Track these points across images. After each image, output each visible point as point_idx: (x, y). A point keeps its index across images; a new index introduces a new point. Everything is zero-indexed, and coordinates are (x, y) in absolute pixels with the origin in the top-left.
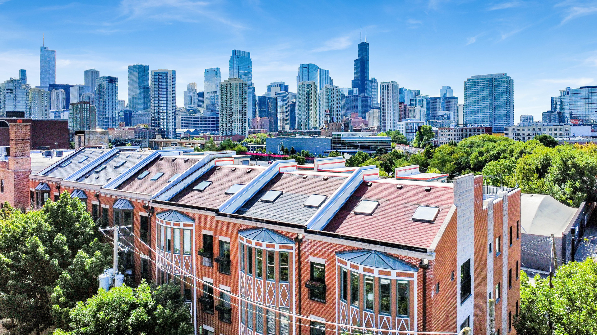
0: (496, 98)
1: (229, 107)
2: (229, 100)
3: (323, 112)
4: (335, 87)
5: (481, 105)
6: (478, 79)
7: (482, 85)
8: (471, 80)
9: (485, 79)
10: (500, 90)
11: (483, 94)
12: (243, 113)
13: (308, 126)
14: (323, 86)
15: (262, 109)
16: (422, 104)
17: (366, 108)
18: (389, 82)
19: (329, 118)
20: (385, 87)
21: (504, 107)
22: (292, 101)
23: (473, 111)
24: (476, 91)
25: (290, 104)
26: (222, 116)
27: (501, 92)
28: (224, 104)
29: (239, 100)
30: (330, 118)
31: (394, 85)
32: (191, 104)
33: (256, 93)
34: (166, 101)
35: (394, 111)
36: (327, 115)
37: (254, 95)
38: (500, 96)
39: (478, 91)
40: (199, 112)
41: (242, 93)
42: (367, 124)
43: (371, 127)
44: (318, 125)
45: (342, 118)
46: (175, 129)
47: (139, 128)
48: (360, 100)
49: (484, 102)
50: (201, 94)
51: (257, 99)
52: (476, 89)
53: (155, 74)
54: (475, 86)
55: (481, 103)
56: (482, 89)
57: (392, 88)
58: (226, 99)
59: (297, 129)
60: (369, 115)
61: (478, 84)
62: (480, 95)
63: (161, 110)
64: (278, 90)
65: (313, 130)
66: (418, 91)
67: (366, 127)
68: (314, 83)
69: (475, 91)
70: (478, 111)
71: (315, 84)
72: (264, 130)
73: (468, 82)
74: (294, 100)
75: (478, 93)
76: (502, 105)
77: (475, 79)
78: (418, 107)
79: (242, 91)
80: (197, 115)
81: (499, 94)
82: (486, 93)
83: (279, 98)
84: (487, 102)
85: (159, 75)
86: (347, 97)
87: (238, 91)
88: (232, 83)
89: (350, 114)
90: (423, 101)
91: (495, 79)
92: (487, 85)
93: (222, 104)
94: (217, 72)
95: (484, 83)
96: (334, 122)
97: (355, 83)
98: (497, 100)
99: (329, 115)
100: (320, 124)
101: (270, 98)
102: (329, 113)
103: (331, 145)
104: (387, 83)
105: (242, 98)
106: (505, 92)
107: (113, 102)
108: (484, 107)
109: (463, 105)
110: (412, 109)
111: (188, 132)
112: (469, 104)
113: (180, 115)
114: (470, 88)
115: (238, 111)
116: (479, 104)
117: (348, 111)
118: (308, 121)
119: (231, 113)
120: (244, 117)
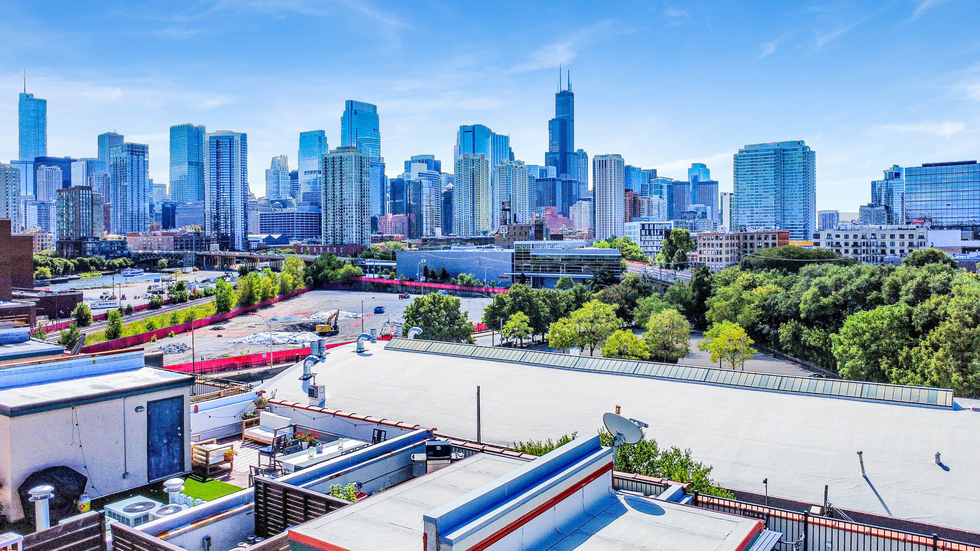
0: (786, 182)
1: (339, 196)
2: (338, 184)
3: (498, 206)
4: (519, 163)
5: (761, 195)
6: (756, 151)
7: (764, 161)
8: (744, 151)
9: (768, 150)
10: (792, 170)
11: (764, 176)
12: (362, 208)
13: (474, 229)
14: (499, 162)
15: (397, 201)
16: (661, 193)
17: (570, 199)
18: (609, 155)
19: (508, 216)
20: (602, 163)
21: (800, 197)
22: (447, 186)
23: (749, 204)
24: (753, 171)
25: (443, 192)
26: (326, 213)
27: (795, 173)
28: (330, 191)
29: (356, 185)
30: (510, 215)
31: (618, 159)
32: (278, 192)
33: (386, 173)
34: (231, 185)
35: (617, 206)
36: (504, 210)
37: (383, 178)
38: (792, 179)
39: (755, 171)
40: (292, 205)
41: (361, 173)
42: (570, 224)
43: (578, 230)
44: (489, 228)
45: (531, 215)
46: (246, 234)
47: (185, 231)
48: (559, 186)
49: (767, 189)
50: (294, 176)
51: (389, 184)
52: (753, 168)
53: (212, 140)
54: (751, 162)
55: (761, 191)
56: (763, 167)
57: (613, 165)
58: (334, 182)
59: (455, 234)
60: (574, 211)
61: (757, 159)
62: (760, 177)
63: (222, 202)
64: (424, 168)
65: (482, 236)
66: (655, 171)
67: (570, 231)
68: (483, 157)
69: (751, 171)
70: (756, 204)
71: (486, 159)
72: (400, 235)
73: (740, 156)
74: (451, 185)
75: (757, 174)
76: (796, 194)
77: (752, 151)
78: (655, 198)
79: (361, 170)
80: (288, 210)
81: (791, 176)
82: (770, 172)
83: (425, 183)
84: (772, 188)
85: (217, 142)
86: (537, 180)
87: (354, 168)
88: (342, 154)
89: (544, 208)
90: (661, 187)
91: (784, 150)
92: (772, 161)
93: (326, 192)
94: (320, 137)
95: (767, 158)
96: (517, 223)
97: (550, 158)
98: (788, 185)
99: (509, 210)
100: (493, 226)
101: (409, 182)
102: (508, 208)
103: (513, 265)
104: (605, 156)
105: (361, 182)
106: (801, 172)
107: (140, 187)
108: (766, 198)
109: (731, 194)
110: (645, 200)
111: (270, 238)
112: (741, 193)
113: (257, 210)
114: (744, 165)
115: (354, 203)
116: (758, 192)
117: (540, 203)
118: (474, 220)
119: (342, 206)
120: (364, 214)
